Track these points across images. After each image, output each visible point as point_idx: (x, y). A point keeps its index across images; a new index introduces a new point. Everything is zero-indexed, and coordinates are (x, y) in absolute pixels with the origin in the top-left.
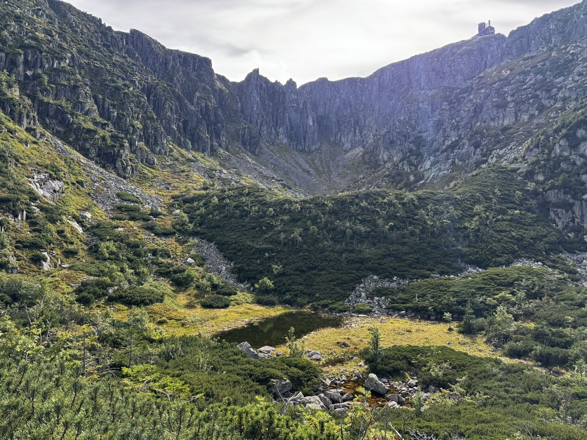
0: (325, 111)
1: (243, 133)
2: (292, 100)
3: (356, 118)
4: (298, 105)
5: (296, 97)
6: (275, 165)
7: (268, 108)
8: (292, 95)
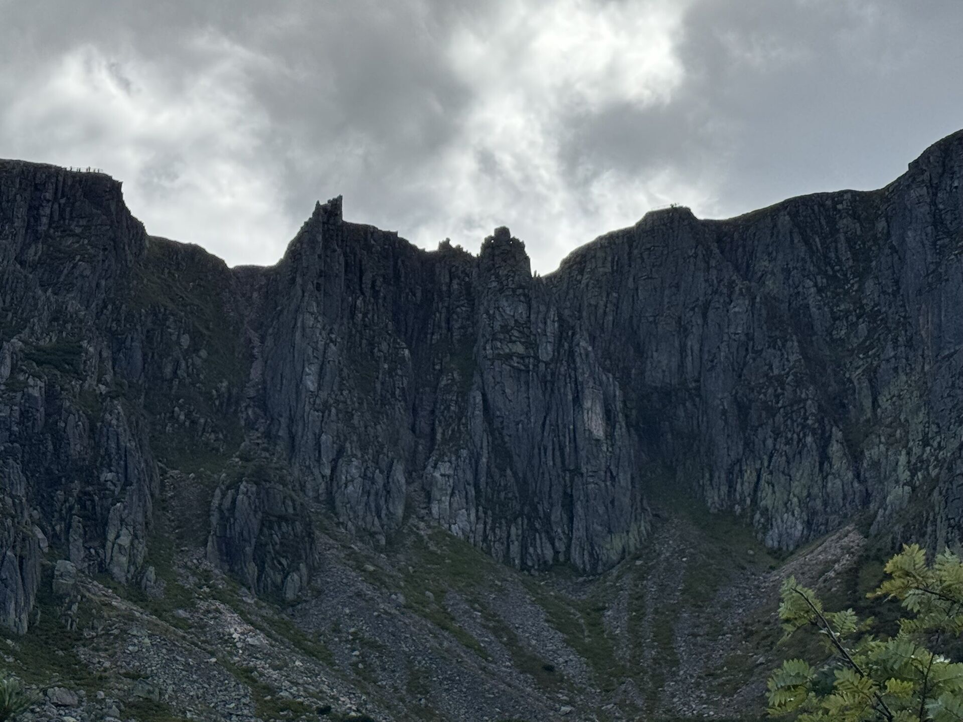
0: (681, 366)
1: (227, 503)
2: (505, 329)
3: (834, 388)
4: (531, 345)
5: (522, 309)
6: (373, 645)
7: (391, 372)
8: (504, 303)
